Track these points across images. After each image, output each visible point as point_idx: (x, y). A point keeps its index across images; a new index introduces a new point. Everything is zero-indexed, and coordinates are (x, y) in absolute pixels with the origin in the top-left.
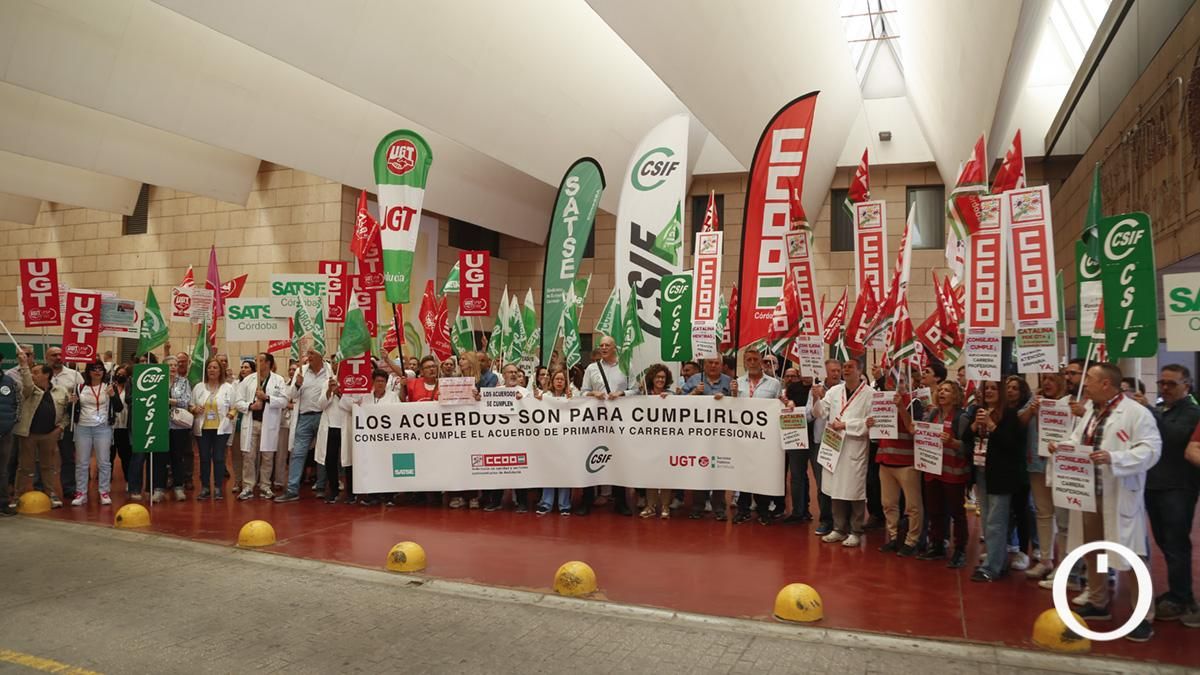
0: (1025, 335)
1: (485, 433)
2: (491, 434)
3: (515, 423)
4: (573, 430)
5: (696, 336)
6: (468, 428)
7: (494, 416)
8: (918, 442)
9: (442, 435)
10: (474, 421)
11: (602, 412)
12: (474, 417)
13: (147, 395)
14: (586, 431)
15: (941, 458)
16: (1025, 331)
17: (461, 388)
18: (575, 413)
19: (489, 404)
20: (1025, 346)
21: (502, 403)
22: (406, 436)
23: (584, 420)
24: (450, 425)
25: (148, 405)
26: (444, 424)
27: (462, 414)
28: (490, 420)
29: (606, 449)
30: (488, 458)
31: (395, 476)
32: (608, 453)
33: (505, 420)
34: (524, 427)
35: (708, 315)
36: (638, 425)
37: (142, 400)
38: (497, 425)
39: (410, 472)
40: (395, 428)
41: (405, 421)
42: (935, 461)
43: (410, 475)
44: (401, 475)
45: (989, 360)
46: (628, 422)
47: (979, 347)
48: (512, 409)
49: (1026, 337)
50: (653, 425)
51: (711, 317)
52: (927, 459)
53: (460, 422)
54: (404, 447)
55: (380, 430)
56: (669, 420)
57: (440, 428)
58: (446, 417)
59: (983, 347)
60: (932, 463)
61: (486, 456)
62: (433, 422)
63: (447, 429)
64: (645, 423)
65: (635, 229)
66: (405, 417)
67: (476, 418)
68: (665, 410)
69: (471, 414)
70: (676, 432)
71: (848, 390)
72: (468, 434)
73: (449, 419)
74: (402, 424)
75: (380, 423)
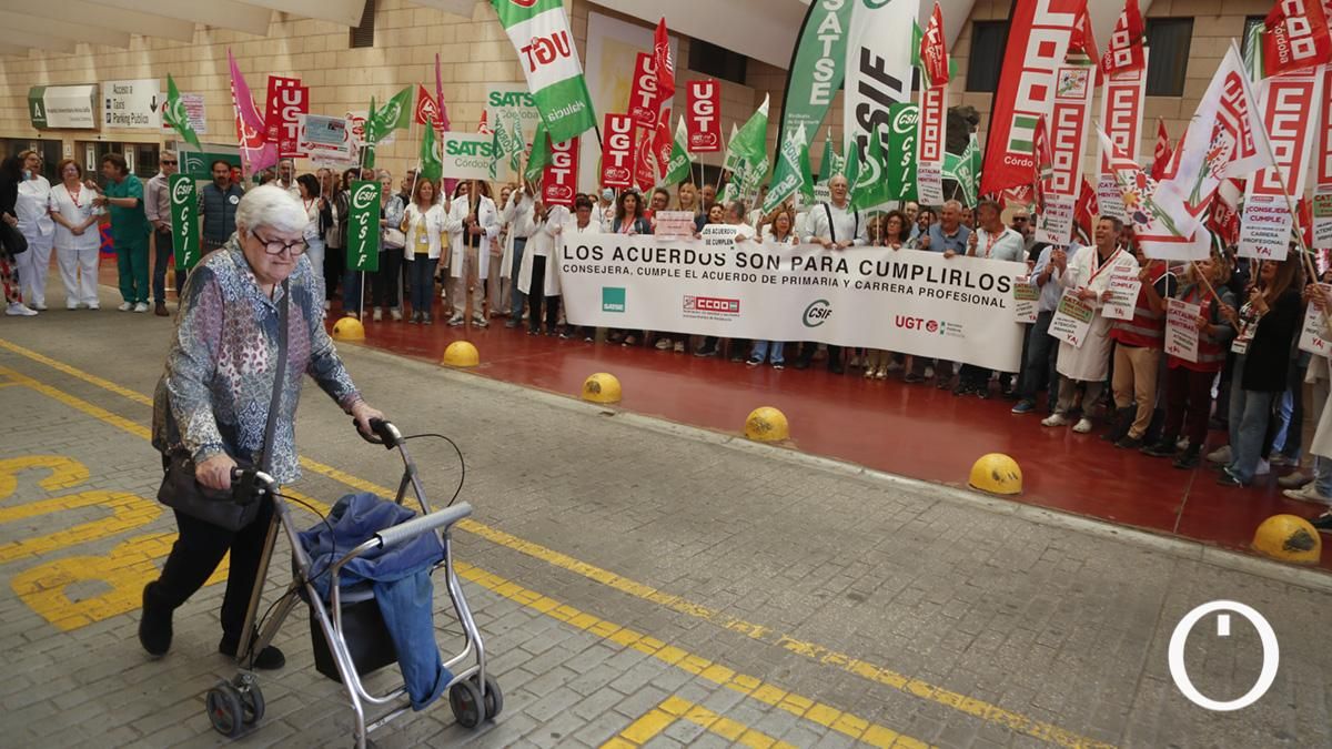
0: (1323, 202)
1: (699, 274)
2: (705, 275)
3: (731, 266)
4: (793, 280)
5: (921, 179)
6: (683, 267)
7: (710, 256)
8: (1173, 322)
9: (656, 272)
10: (690, 259)
11: (826, 262)
12: (690, 256)
13: (361, 212)
14: (807, 281)
15: (1196, 344)
16: (1323, 198)
17: (679, 224)
18: (797, 261)
19: (708, 242)
20: (1323, 216)
22: (618, 269)
23: (806, 269)
24: (664, 261)
25: (362, 223)
26: (658, 261)
27: (678, 251)
28: (705, 260)
29: (827, 304)
30: (700, 301)
31: (604, 310)
32: (828, 308)
33: (720, 262)
34: (741, 271)
35: (933, 155)
36: (864, 278)
37: (357, 217)
38: (712, 267)
39: (620, 307)
40: (607, 260)
41: (618, 254)
42: (1189, 346)
43: (619, 311)
44: (610, 310)
45: (1272, 235)
46: (854, 275)
47: (1261, 218)
49: (1323, 205)
50: (882, 280)
51: (937, 159)
52: (1181, 342)
53: (675, 260)
54: (615, 281)
55: (590, 261)
56: (899, 276)
57: (654, 264)
58: (661, 252)
59: (1267, 219)
60: (1187, 348)
61: (698, 298)
62: (647, 257)
63: (660, 266)
64: (874, 278)
65: (865, 53)
66: (618, 249)
67: (691, 257)
68: (896, 265)
69: (687, 251)
70: (906, 290)
71: (1100, 256)
72: (682, 273)
73: (663, 255)
74: (615, 256)
75: (591, 254)
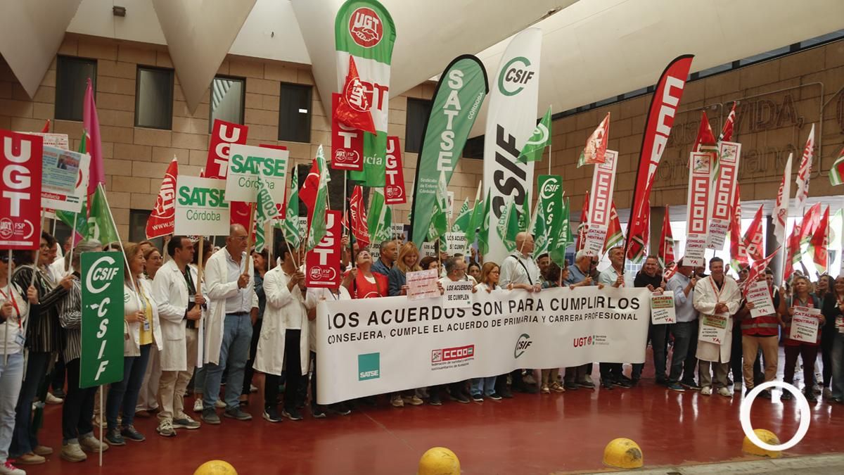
1: (445, 328)
2: (450, 328)
3: (469, 317)
4: (511, 321)
6: (431, 323)
7: (453, 309)
9: (407, 331)
10: (437, 315)
11: (530, 303)
12: (437, 311)
13: (98, 299)
14: (518, 320)
17: (426, 282)
18: (512, 304)
19: (450, 298)
21: (460, 297)
22: (373, 334)
24: (415, 320)
25: (101, 314)
26: (409, 320)
27: (426, 308)
28: (449, 314)
29: (527, 336)
30: (446, 352)
31: (361, 379)
32: (528, 340)
33: (461, 314)
34: (475, 319)
36: (555, 314)
37: (94, 307)
38: (455, 319)
39: (375, 373)
40: (363, 326)
41: (373, 318)
43: (375, 377)
44: (366, 378)
46: (547, 311)
48: (469, 303)
50: (565, 313)
53: (424, 317)
54: (370, 346)
55: (347, 329)
56: (575, 308)
57: (406, 324)
58: (412, 312)
61: (444, 350)
62: (400, 318)
63: (412, 324)
64: (560, 312)
66: (374, 313)
67: (438, 313)
68: (573, 300)
69: (434, 308)
72: (431, 329)
73: (414, 314)
74: (370, 321)
75: (348, 321)
